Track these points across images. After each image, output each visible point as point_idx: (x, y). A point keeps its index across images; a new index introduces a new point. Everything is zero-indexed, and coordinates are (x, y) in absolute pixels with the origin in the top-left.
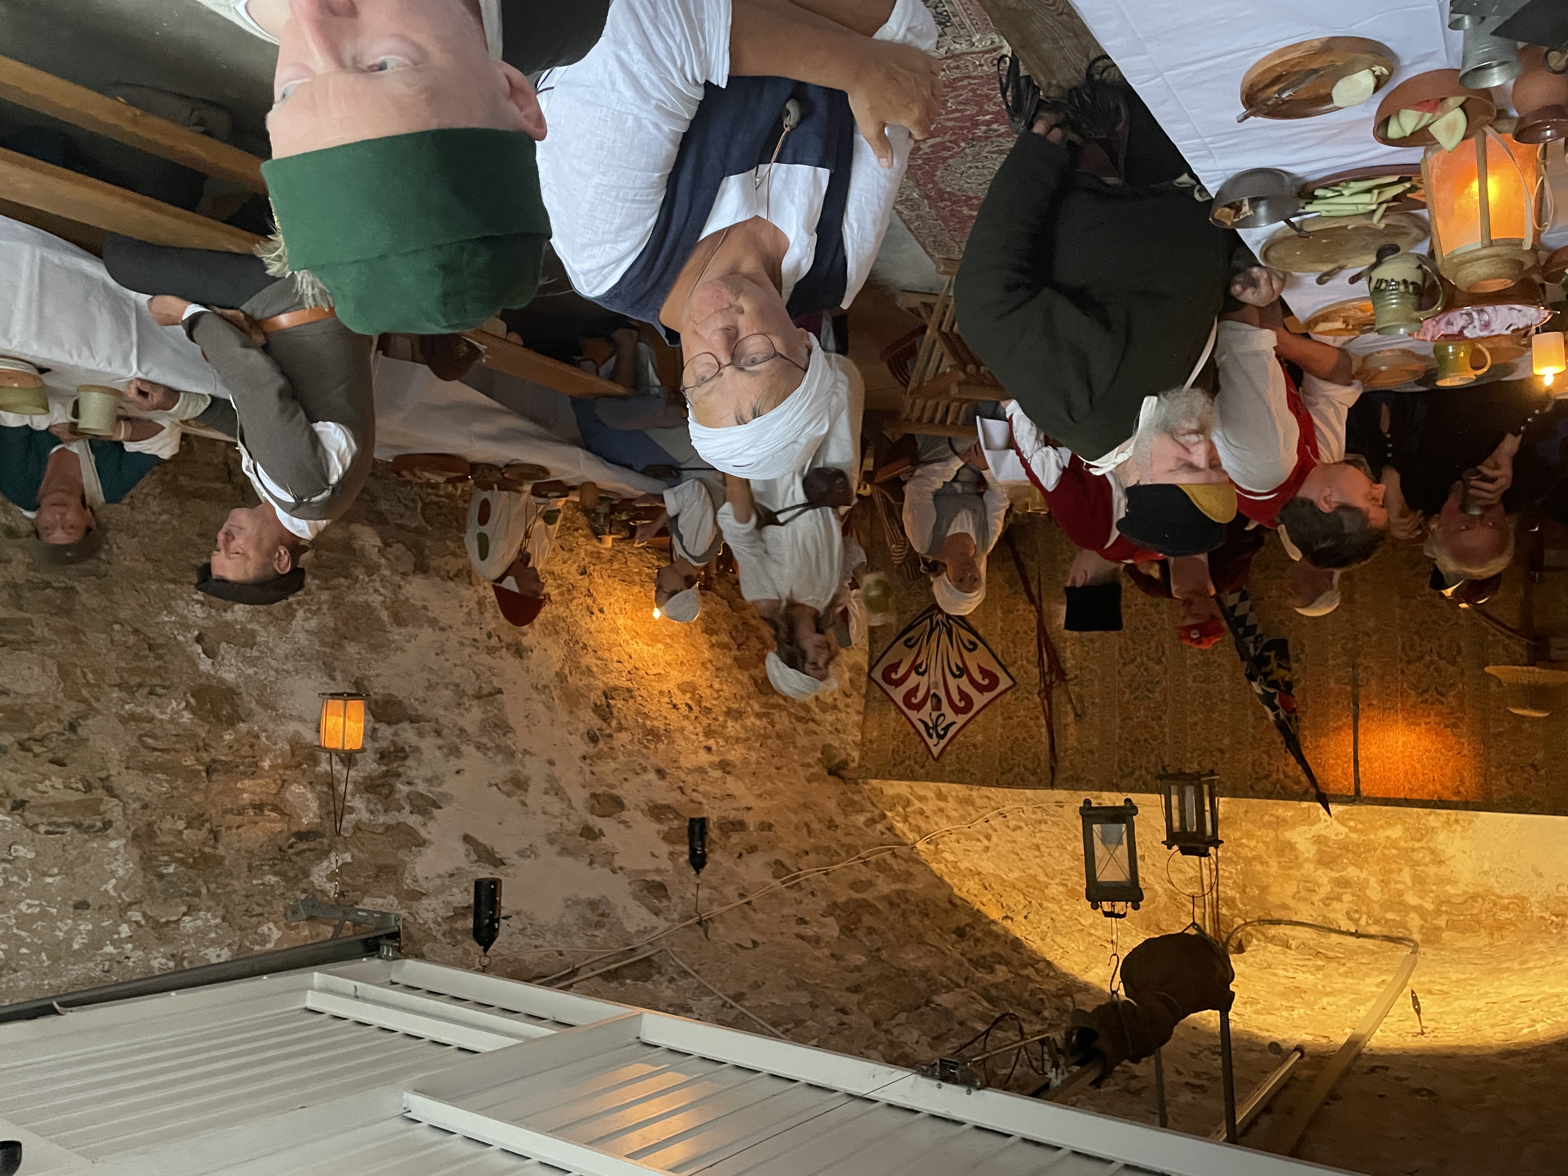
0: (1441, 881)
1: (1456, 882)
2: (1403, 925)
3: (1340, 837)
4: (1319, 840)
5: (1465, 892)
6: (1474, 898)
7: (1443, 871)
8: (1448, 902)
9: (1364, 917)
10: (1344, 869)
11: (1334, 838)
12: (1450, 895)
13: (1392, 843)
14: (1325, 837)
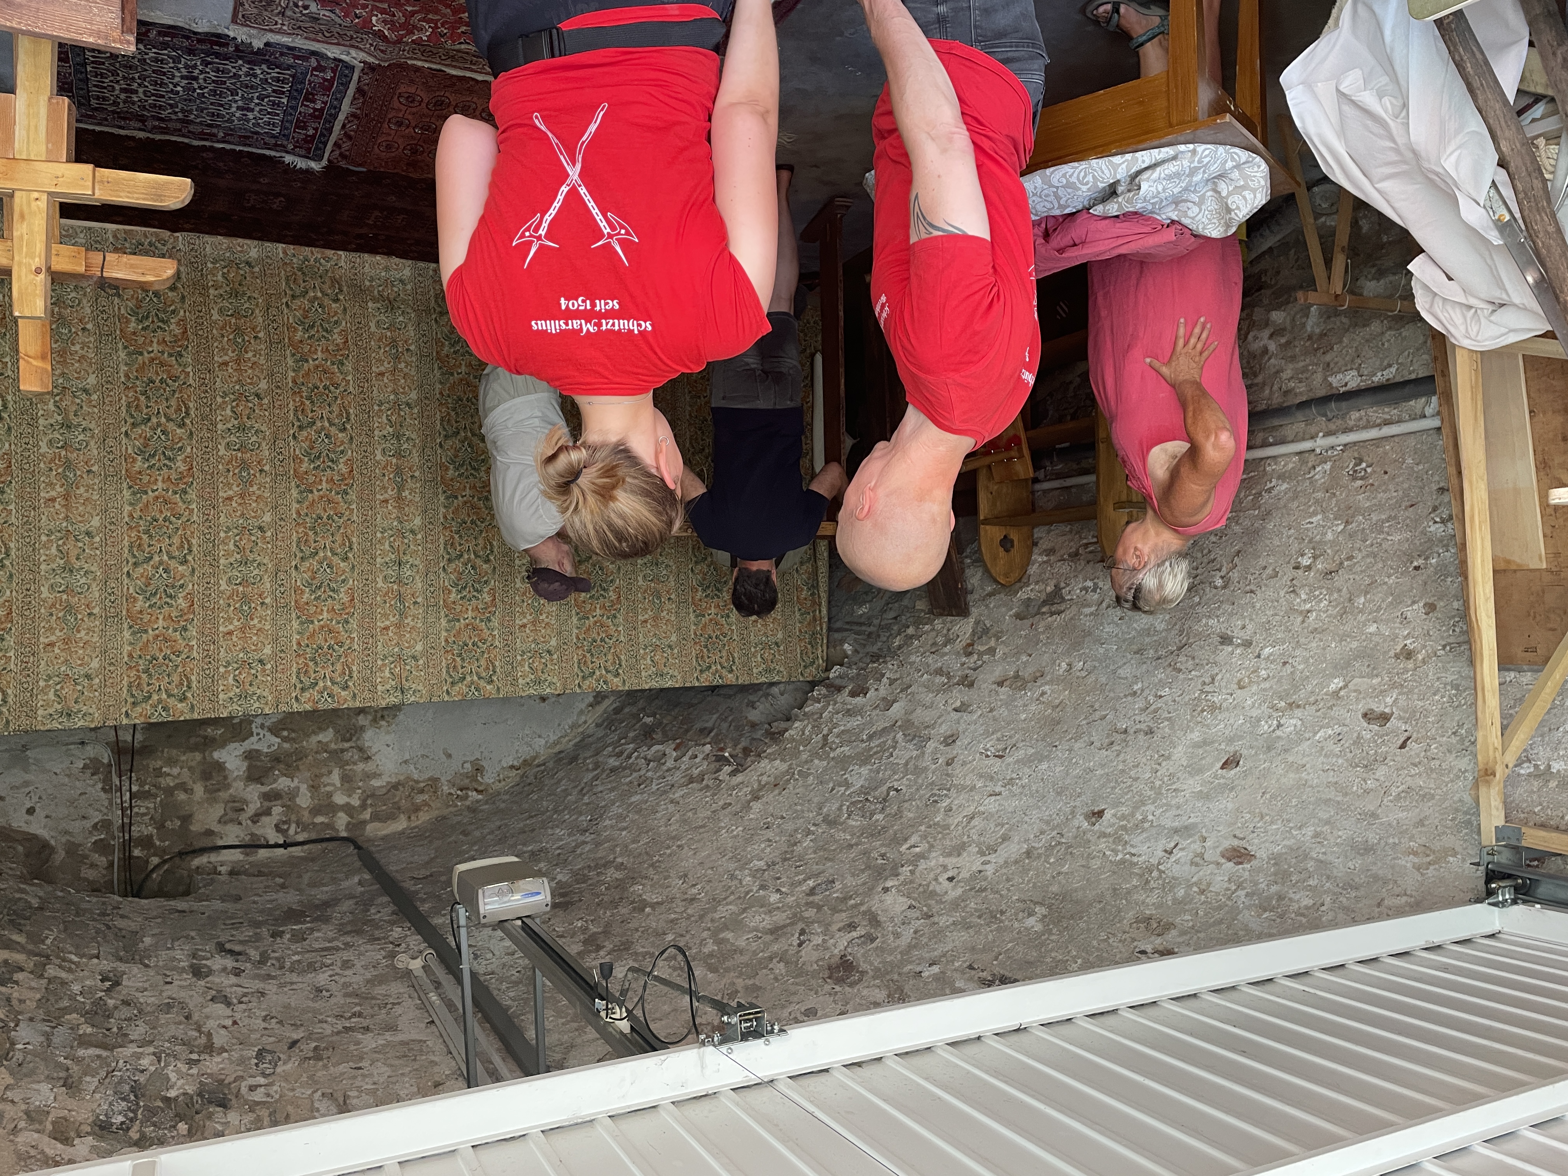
0: (369, 776)
1: (380, 775)
2: (330, 826)
3: (273, 748)
4: (250, 756)
5: (388, 783)
6: (395, 786)
7: (370, 767)
8: (373, 795)
9: (293, 827)
10: (275, 781)
11: (266, 750)
12: (375, 788)
13: (323, 747)
14: (257, 751)
